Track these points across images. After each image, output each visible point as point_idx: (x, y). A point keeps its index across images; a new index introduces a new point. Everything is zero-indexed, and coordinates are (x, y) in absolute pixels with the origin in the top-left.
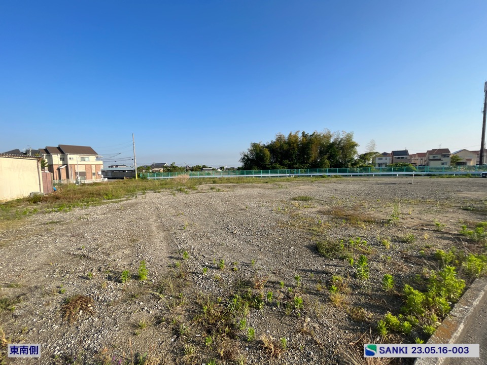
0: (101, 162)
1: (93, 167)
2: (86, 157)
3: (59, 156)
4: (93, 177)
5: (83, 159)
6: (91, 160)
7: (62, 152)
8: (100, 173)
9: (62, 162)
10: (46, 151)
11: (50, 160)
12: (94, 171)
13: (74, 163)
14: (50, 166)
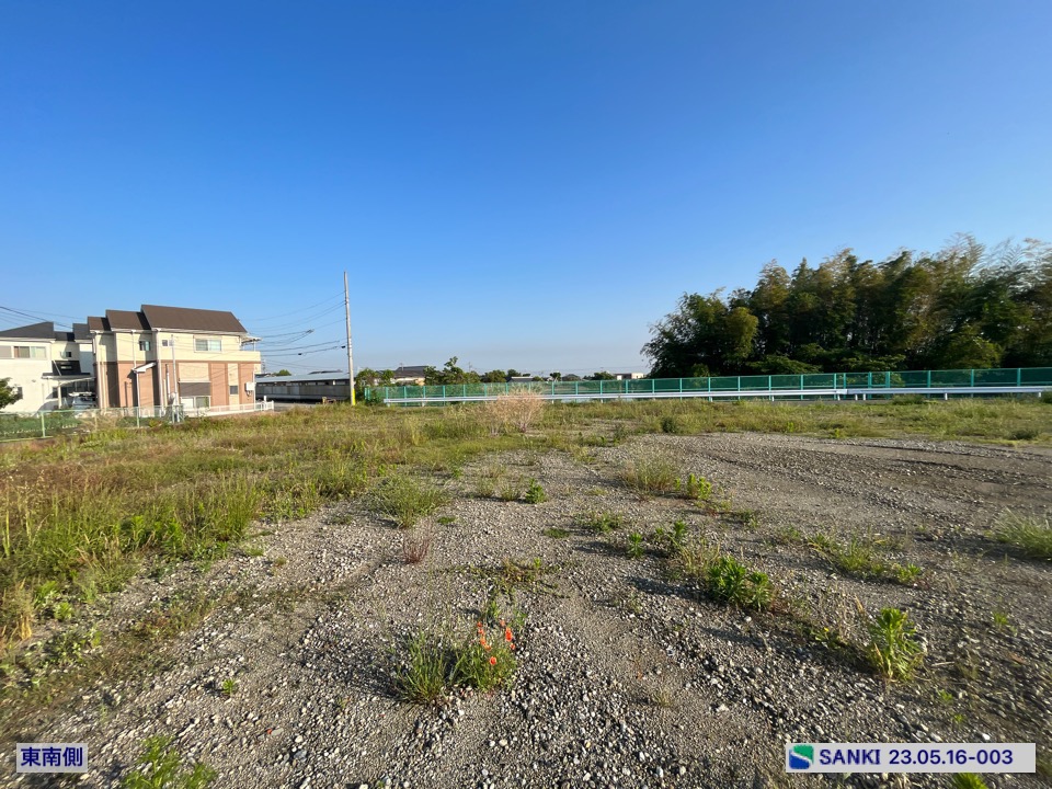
1: (233, 370)
2: (210, 337)
3: (136, 337)
4: (234, 398)
5: (202, 345)
6: (226, 347)
7: (146, 327)
8: (251, 387)
9: (142, 356)
10: (106, 324)
11: (112, 350)
12: (233, 382)
13: (177, 358)
14: (112, 366)
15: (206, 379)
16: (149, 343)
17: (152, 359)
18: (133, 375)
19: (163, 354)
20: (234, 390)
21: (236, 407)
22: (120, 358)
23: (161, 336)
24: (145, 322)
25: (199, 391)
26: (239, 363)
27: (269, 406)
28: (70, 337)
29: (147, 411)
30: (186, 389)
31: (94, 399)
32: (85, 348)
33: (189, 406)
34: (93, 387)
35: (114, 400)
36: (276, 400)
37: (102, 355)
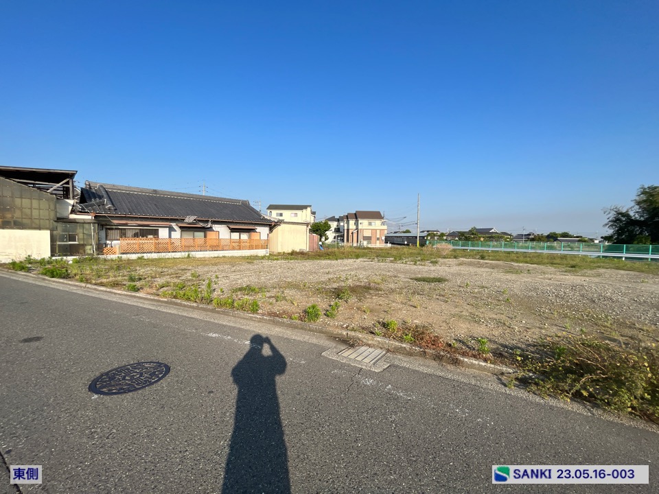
0: (385, 227)
1: (378, 232)
2: (373, 221)
3: (354, 222)
4: (378, 242)
5: (370, 224)
6: (377, 224)
7: (356, 218)
8: (383, 238)
9: (355, 227)
10: (347, 217)
11: (348, 226)
12: (378, 236)
13: (363, 228)
14: (348, 230)
15: (370, 235)
16: (356, 224)
17: (357, 229)
18: (352, 233)
19: (360, 227)
20: (378, 239)
21: (379, 245)
22: (350, 228)
23: (360, 221)
24: (356, 216)
25: (368, 239)
26: (380, 230)
27: (389, 245)
28: (338, 220)
29: (355, 245)
30: (365, 238)
31: (343, 240)
32: (342, 224)
33: (365, 243)
34: (343, 236)
35: (348, 240)
36: (392, 244)
37: (346, 228)
